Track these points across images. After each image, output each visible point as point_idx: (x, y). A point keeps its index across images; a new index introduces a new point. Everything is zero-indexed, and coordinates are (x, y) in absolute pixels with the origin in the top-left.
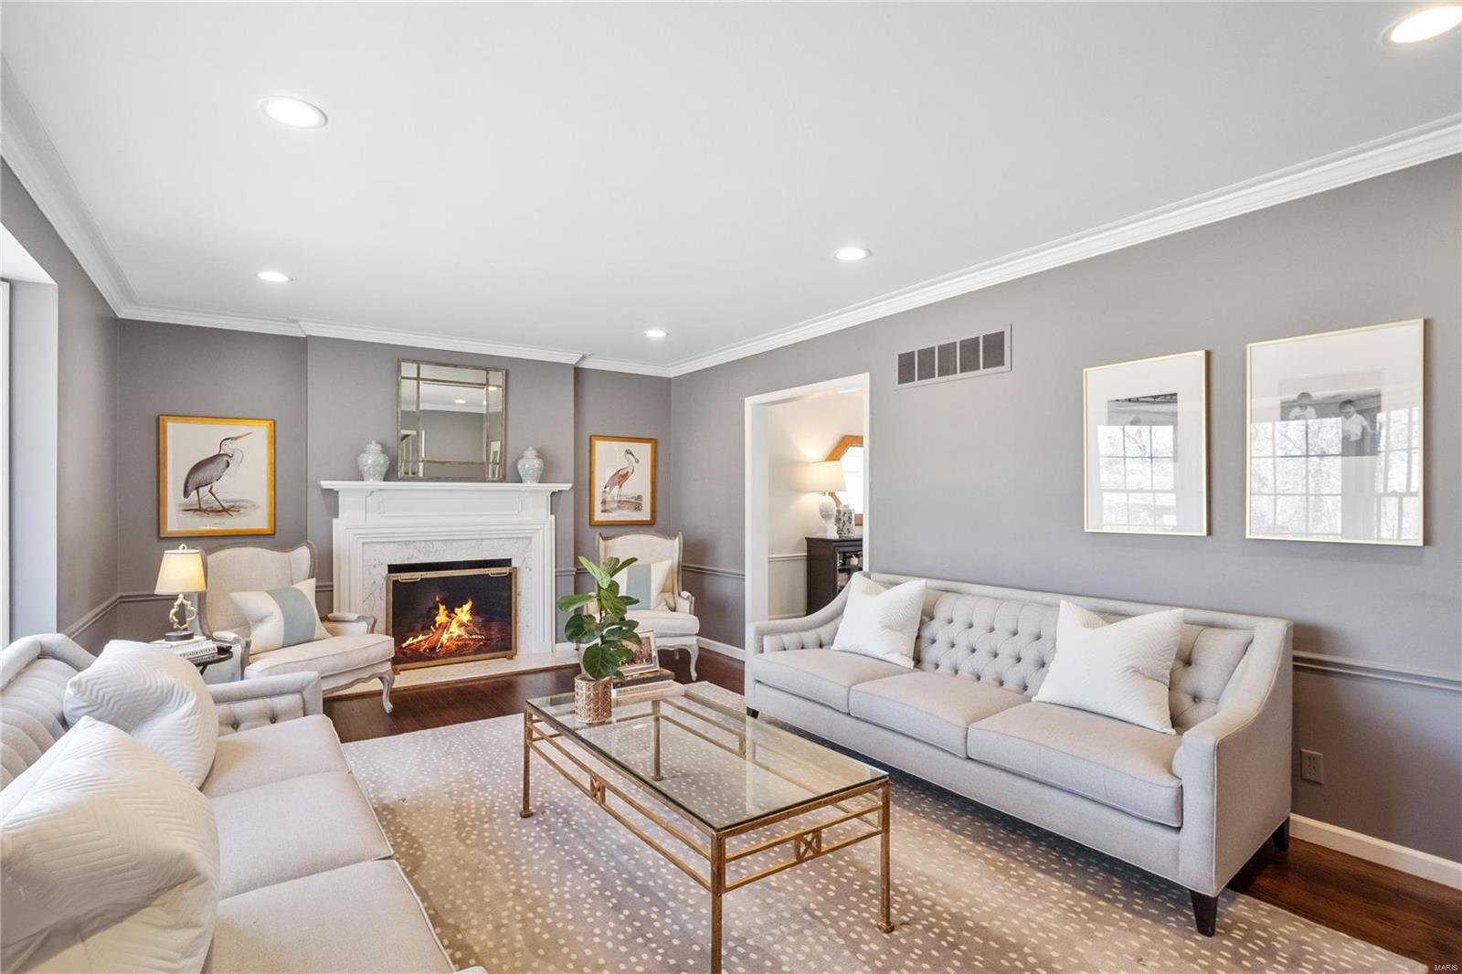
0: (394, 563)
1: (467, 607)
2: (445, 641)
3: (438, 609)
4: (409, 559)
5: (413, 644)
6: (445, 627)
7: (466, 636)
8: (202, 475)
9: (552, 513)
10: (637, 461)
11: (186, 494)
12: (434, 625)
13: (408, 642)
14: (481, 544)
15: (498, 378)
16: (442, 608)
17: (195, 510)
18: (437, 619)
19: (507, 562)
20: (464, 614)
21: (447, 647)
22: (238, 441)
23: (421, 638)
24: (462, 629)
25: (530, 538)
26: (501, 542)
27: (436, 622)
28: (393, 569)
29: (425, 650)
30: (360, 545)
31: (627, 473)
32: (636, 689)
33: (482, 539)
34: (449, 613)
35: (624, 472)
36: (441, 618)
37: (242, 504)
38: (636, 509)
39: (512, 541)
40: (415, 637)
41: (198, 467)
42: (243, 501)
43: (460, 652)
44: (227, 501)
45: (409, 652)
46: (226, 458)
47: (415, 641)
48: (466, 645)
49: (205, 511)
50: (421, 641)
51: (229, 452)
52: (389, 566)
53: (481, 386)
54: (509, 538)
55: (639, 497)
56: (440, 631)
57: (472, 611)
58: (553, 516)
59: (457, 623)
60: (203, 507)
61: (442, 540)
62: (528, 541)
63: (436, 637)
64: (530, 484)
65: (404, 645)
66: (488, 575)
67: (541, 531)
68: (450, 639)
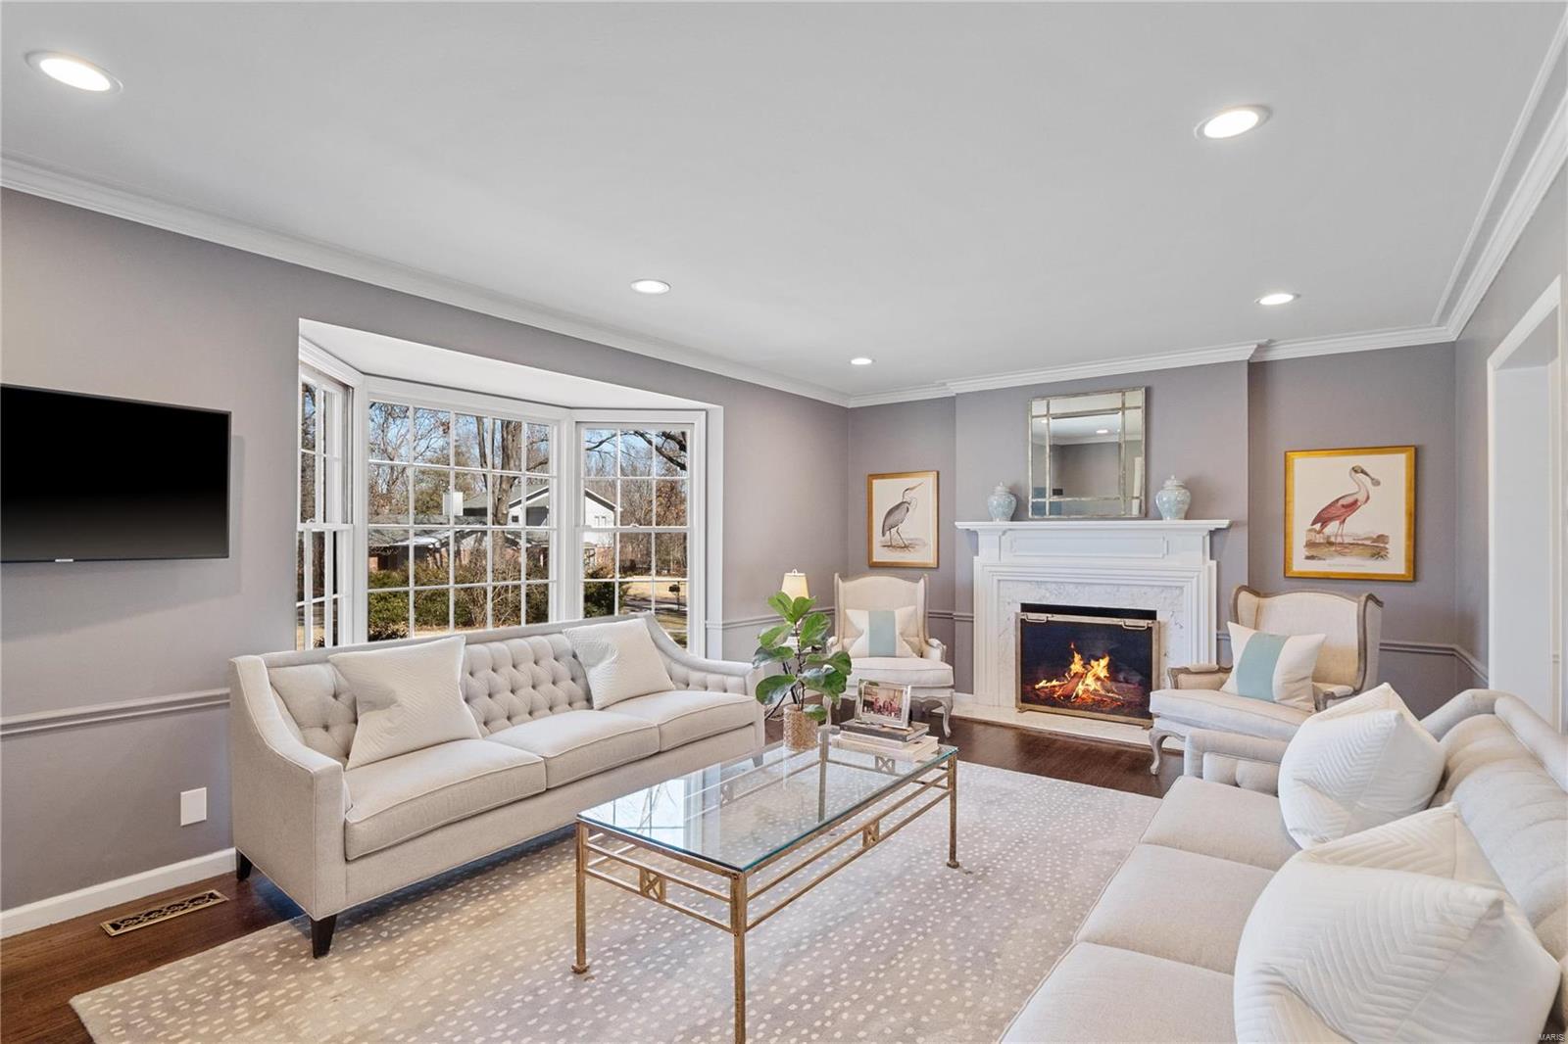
0: (1027, 602)
1: (1104, 662)
2: (1080, 693)
3: (1073, 657)
4: (1040, 600)
5: (1047, 687)
6: (1080, 676)
7: (1103, 692)
8: (892, 520)
9: (1211, 558)
10: (1376, 483)
11: (884, 535)
12: (1069, 673)
13: (1041, 684)
14: (1118, 591)
15: (1137, 398)
16: (1077, 657)
17: (888, 546)
18: (1072, 667)
19: (1151, 615)
20: (1100, 667)
21: (1083, 699)
22: (914, 491)
23: (1054, 683)
24: (1099, 683)
25: (1181, 588)
26: (1144, 590)
27: (1070, 670)
28: (1026, 608)
29: (1059, 697)
30: (995, 582)
31: (1356, 501)
32: (860, 738)
33: (1118, 585)
34: (1085, 664)
35: (1349, 500)
36: (1077, 666)
37: (917, 542)
38: (1373, 556)
39: (1156, 589)
40: (1050, 680)
41: (890, 513)
42: (917, 539)
43: (1095, 706)
44: (907, 540)
45: (1043, 695)
46: (907, 505)
47: (1049, 684)
48: (1102, 700)
49: (894, 547)
50: (1054, 686)
51: (908, 500)
52: (1022, 604)
53: (1114, 411)
54: (1153, 586)
55: (1382, 538)
56: (1076, 680)
57: (1109, 667)
58: (1214, 563)
59: (1092, 676)
60: (893, 544)
61: (1075, 583)
62: (1178, 592)
63: (1071, 685)
64: (1168, 521)
65: (1037, 686)
66: (1121, 626)
67: (1195, 579)
68: (1086, 691)
